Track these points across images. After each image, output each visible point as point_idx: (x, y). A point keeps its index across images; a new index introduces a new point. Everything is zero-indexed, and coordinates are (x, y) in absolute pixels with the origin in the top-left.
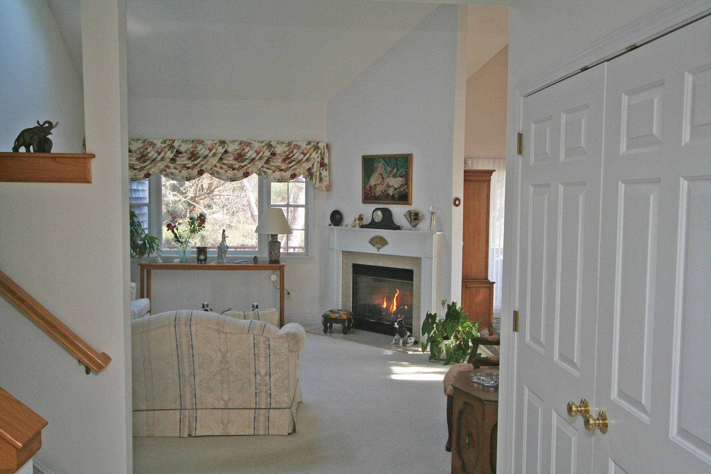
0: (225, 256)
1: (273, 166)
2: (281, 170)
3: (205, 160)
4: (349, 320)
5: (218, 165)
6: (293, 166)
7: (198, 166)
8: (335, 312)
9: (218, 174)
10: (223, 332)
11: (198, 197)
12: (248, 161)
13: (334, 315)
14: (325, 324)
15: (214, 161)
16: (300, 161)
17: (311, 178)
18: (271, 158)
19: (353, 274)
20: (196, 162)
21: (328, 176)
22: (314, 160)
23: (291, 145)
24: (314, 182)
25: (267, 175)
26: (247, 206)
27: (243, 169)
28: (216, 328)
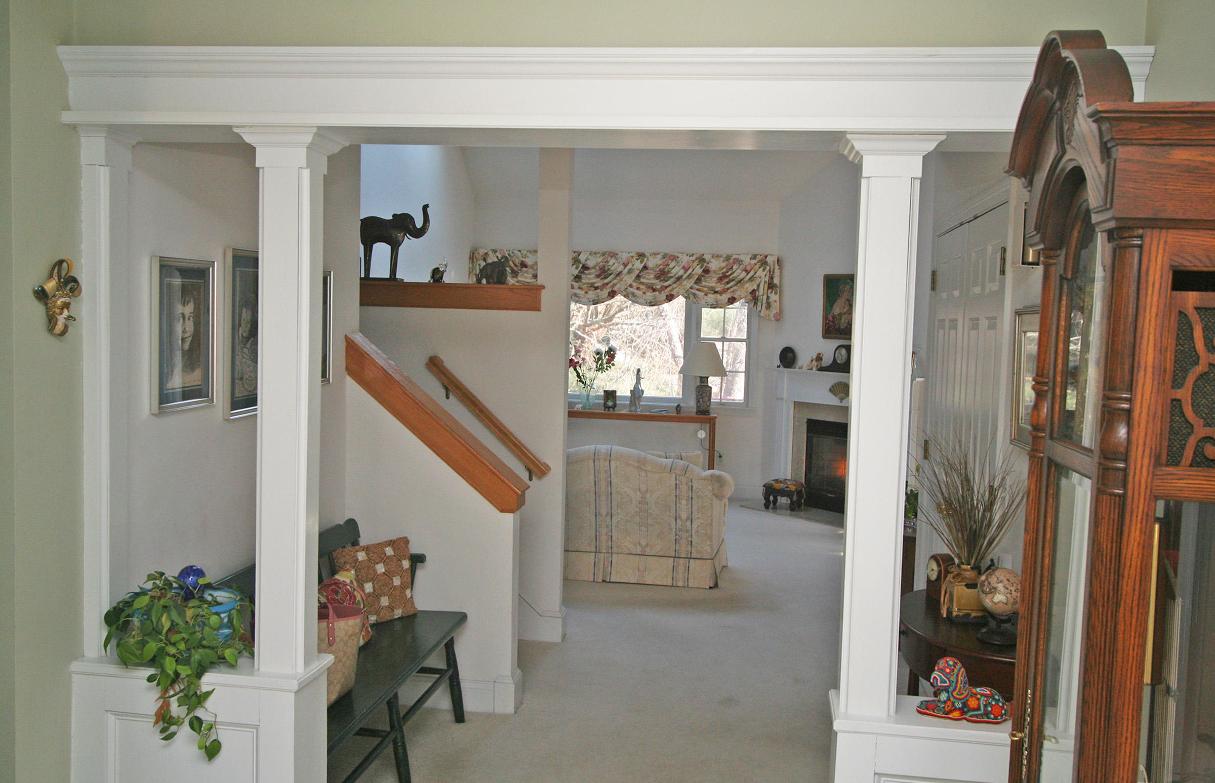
0: (639, 403)
1: (705, 287)
2: (716, 292)
3: (619, 278)
4: (799, 493)
5: (635, 284)
6: (731, 287)
7: (609, 285)
8: (781, 482)
9: (634, 296)
10: (643, 470)
11: (589, 326)
12: (673, 280)
13: (779, 485)
14: (767, 498)
15: (629, 279)
16: (741, 280)
17: (756, 304)
18: (703, 276)
19: (807, 433)
20: (606, 281)
21: (778, 301)
22: (760, 280)
23: (730, 259)
24: (759, 308)
25: (697, 299)
26: (666, 341)
27: (666, 291)
28: (636, 465)
